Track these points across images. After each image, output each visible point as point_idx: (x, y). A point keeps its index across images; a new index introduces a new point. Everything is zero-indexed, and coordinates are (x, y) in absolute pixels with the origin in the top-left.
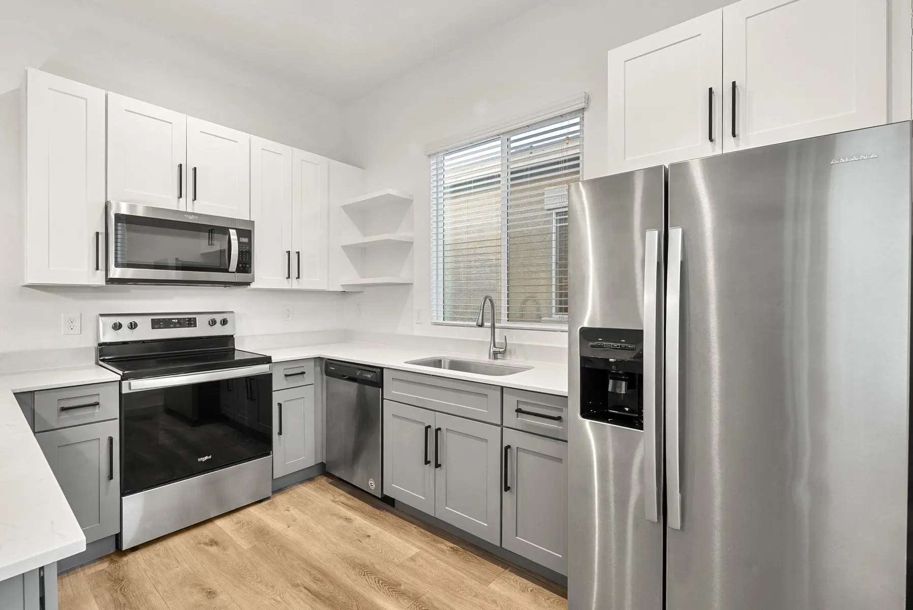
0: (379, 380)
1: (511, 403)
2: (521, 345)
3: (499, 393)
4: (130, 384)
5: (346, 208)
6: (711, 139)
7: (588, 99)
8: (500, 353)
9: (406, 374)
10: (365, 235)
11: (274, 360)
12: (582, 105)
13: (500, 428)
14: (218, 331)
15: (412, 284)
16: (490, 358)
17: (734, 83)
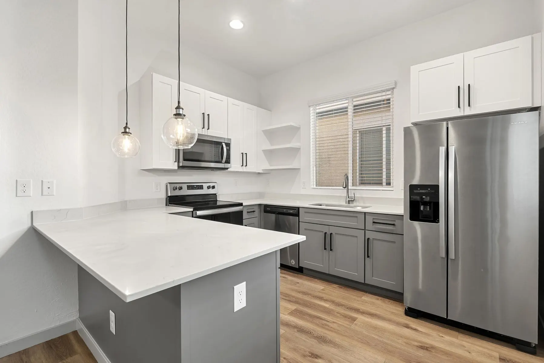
0: (297, 213)
1: (369, 220)
2: (362, 197)
3: (364, 216)
4: (196, 213)
5: (264, 131)
6: (459, 107)
7: (396, 83)
8: (352, 201)
9: (309, 209)
10: (272, 145)
11: (244, 204)
12: (394, 86)
13: (364, 231)
14: (211, 191)
15: (299, 169)
16: (346, 203)
17: (469, 85)
